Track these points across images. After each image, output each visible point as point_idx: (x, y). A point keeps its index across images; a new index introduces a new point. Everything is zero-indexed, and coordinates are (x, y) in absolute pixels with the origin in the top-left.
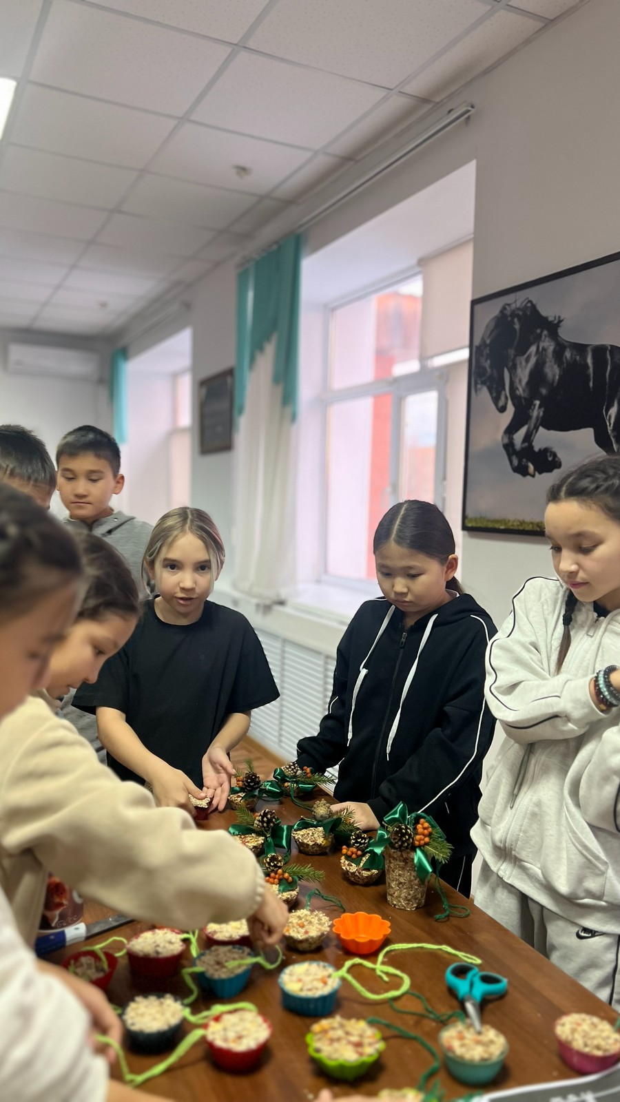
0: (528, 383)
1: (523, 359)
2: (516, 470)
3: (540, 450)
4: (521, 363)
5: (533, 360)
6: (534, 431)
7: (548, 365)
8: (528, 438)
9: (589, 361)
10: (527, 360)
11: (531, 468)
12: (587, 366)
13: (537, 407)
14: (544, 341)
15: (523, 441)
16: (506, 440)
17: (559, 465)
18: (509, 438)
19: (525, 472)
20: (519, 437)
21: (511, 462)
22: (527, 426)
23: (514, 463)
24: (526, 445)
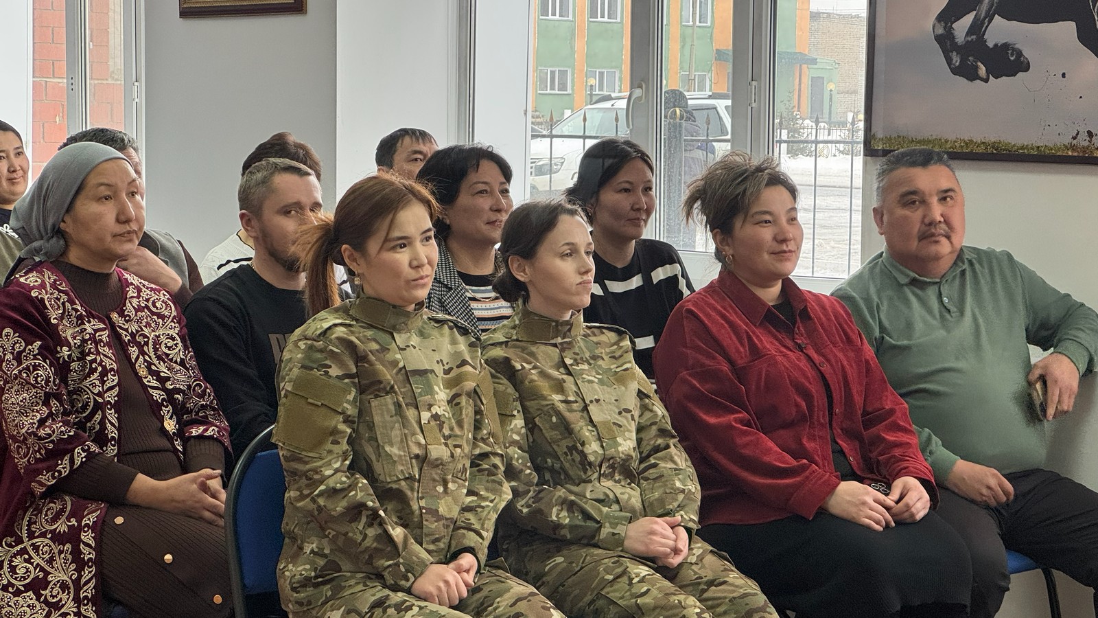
2: (956, 71)
3: (996, 45)
6: (986, 21)
8: (977, 29)
11: (982, 70)
15: (969, 33)
16: (940, 31)
17: (1026, 67)
18: (945, 28)
19: (972, 75)
20: (962, 27)
21: (949, 61)
22: (974, 13)
23: (954, 62)
24: (974, 37)
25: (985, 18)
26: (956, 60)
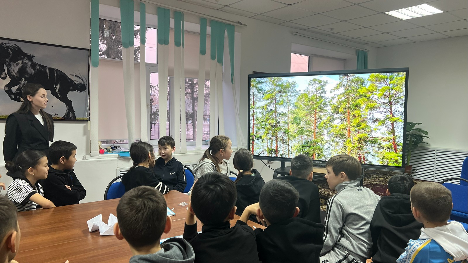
2: (13, 99)
7: (28, 68)
8: (19, 89)
11: (22, 99)
13: (23, 80)
15: (17, 90)
16: (7, 89)
18: (8, 89)
19: (18, 100)
20: (14, 89)
21: (10, 97)
22: (18, 86)
23: (12, 97)
24: (19, 91)
25: (22, 87)
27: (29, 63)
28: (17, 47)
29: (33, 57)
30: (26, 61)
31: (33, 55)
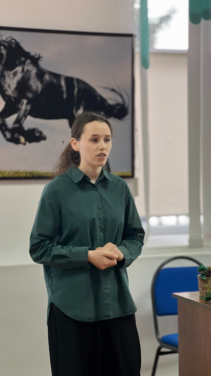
0: (16, 89)
1: (11, 73)
2: (8, 140)
3: (29, 130)
4: (9, 76)
5: (19, 76)
6: (24, 118)
7: (32, 80)
8: (18, 121)
9: (63, 83)
10: (15, 74)
11: (22, 139)
12: (61, 86)
13: (25, 104)
14: (28, 66)
15: (16, 122)
17: (44, 138)
18: (2, 121)
19: (17, 142)
20: (10, 121)
21: (5, 136)
22: (17, 114)
23: (7, 136)
24: (17, 125)
26: (9, 135)
27: (34, 71)
28: (13, 41)
29: (39, 58)
30: (29, 67)
31: (39, 55)
